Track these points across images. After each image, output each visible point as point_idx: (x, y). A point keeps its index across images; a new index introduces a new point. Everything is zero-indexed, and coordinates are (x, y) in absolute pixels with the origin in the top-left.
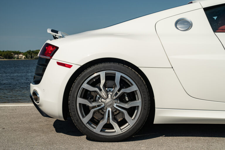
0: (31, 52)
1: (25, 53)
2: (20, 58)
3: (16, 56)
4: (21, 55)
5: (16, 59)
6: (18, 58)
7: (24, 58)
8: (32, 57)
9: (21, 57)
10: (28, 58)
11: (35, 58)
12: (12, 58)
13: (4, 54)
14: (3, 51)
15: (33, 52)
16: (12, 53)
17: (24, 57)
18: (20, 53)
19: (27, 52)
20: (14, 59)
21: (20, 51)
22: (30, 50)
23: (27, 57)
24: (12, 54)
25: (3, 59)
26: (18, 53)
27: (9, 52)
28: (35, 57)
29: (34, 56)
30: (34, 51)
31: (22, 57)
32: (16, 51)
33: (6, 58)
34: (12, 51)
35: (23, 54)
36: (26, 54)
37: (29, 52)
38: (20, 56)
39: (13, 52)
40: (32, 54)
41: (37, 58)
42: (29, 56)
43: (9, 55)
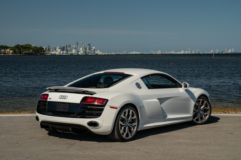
0: (20, 47)
1: (13, 47)
2: (7, 53)
3: (3, 50)
4: (8, 50)
5: (2, 54)
6: (5, 54)
7: (12, 53)
8: (20, 53)
9: (8, 52)
10: (17, 54)
11: (24, 54)
17: (11, 51)
18: (7, 48)
19: (15, 46)
21: (7, 46)
22: (19, 45)
23: (15, 52)
26: (5, 47)
28: (24, 52)
29: (22, 51)
30: (23, 45)
31: (9, 51)
32: (2, 45)
37: (18, 47)
38: (7, 50)
40: (21, 48)
41: (26, 54)
42: (17, 51)
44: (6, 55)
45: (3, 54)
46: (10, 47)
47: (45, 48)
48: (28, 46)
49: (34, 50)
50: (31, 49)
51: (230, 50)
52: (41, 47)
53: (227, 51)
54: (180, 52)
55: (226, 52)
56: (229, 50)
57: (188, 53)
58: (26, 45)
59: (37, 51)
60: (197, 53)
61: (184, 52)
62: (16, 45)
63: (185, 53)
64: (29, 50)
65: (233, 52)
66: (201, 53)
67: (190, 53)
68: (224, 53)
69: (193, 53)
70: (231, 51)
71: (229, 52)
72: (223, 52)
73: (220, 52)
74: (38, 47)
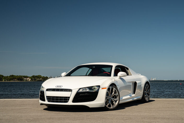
1: (31, 77)
3: (25, 79)
5: (25, 81)
6: (27, 80)
7: (30, 80)
8: (35, 80)
10: (33, 80)
12: (23, 80)
13: (18, 78)
14: (17, 76)
15: (36, 76)
17: (30, 79)
18: (28, 77)
19: (32, 76)
20: (24, 81)
22: (34, 75)
23: (32, 80)
24: (22, 78)
25: (17, 81)
27: (21, 76)
28: (37, 80)
31: (29, 79)
33: (19, 80)
35: (30, 78)
36: (32, 78)
37: (33, 76)
38: (27, 79)
39: (23, 76)
40: (35, 77)
41: (38, 80)
43: (20, 78)
45: (26, 81)
46: (29, 77)
47: (49, 77)
48: (40, 76)
49: (43, 79)
50: (41, 77)
52: (47, 77)
55: (152, 80)
56: (153, 79)
58: (38, 75)
59: (44, 79)
64: (40, 79)
65: (155, 80)
70: (154, 79)
71: (153, 80)
74: (45, 77)
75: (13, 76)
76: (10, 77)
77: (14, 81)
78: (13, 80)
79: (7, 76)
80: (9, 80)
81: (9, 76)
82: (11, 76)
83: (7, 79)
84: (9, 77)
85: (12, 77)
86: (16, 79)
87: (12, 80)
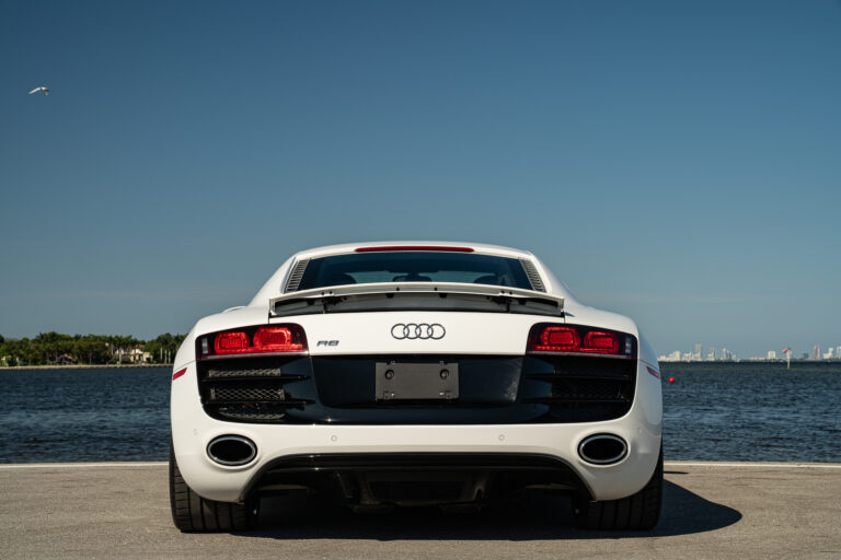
0: (173, 341)
1: (152, 342)
2: (132, 359)
3: (120, 353)
4: (138, 351)
5: (118, 365)
6: (129, 362)
7: (148, 360)
9: (137, 358)
10: (162, 362)
12: (107, 359)
13: (80, 348)
14: (77, 338)
16: (107, 344)
17: (146, 355)
18: (134, 344)
19: (159, 338)
20: (112, 363)
21: (133, 338)
22: (168, 334)
23: (156, 357)
24: (106, 348)
25: (76, 363)
26: (129, 344)
27: (96, 338)
31: (140, 355)
32: (119, 335)
33: (87, 363)
34: (108, 335)
35: (145, 346)
36: (155, 345)
37: (164, 340)
38: (133, 352)
39: (110, 340)
40: (174, 346)
42: (164, 355)
43: (96, 350)
44: (130, 366)
45: (123, 362)
46: (144, 343)
51: (831, 349)
53: (821, 356)
54: (667, 356)
55: (818, 358)
56: (827, 352)
57: (693, 359)
60: (723, 358)
61: (681, 356)
62: (160, 334)
63: (683, 359)
66: (736, 358)
67: (700, 360)
68: (810, 359)
69: (711, 358)
70: (833, 353)
71: (827, 356)
72: (806, 355)
73: (798, 357)
75: (54, 337)
76: (41, 346)
77: (60, 363)
78: (57, 359)
79: (20, 339)
80: (35, 362)
81: (32, 337)
82: (43, 338)
83: (21, 356)
84: (32, 347)
85: (52, 346)
86: (69, 352)
87: (52, 359)
